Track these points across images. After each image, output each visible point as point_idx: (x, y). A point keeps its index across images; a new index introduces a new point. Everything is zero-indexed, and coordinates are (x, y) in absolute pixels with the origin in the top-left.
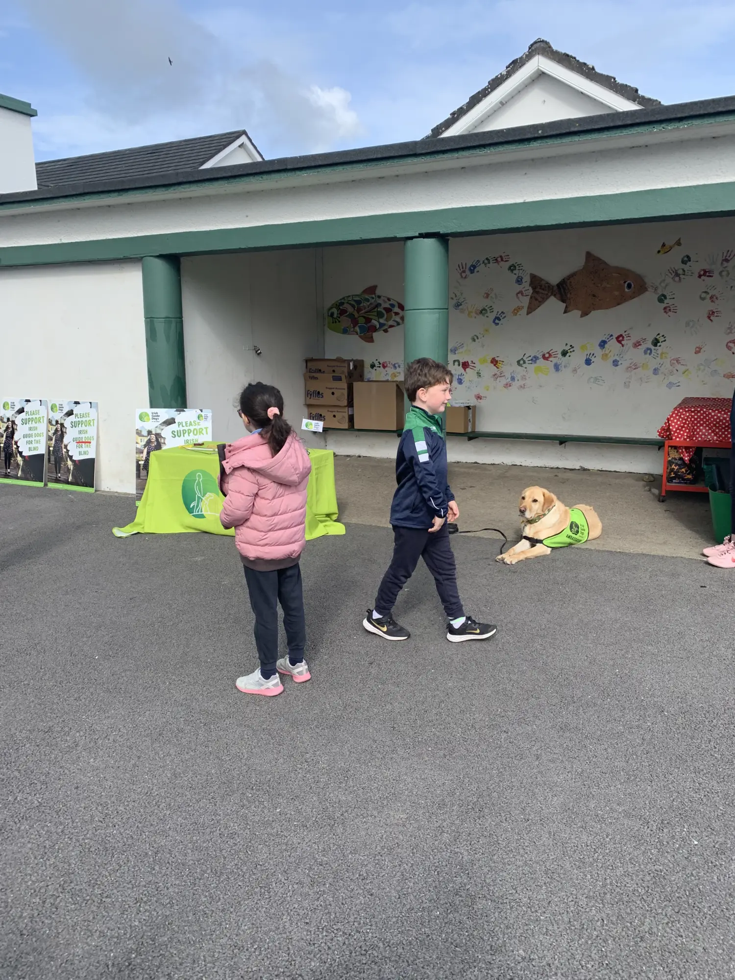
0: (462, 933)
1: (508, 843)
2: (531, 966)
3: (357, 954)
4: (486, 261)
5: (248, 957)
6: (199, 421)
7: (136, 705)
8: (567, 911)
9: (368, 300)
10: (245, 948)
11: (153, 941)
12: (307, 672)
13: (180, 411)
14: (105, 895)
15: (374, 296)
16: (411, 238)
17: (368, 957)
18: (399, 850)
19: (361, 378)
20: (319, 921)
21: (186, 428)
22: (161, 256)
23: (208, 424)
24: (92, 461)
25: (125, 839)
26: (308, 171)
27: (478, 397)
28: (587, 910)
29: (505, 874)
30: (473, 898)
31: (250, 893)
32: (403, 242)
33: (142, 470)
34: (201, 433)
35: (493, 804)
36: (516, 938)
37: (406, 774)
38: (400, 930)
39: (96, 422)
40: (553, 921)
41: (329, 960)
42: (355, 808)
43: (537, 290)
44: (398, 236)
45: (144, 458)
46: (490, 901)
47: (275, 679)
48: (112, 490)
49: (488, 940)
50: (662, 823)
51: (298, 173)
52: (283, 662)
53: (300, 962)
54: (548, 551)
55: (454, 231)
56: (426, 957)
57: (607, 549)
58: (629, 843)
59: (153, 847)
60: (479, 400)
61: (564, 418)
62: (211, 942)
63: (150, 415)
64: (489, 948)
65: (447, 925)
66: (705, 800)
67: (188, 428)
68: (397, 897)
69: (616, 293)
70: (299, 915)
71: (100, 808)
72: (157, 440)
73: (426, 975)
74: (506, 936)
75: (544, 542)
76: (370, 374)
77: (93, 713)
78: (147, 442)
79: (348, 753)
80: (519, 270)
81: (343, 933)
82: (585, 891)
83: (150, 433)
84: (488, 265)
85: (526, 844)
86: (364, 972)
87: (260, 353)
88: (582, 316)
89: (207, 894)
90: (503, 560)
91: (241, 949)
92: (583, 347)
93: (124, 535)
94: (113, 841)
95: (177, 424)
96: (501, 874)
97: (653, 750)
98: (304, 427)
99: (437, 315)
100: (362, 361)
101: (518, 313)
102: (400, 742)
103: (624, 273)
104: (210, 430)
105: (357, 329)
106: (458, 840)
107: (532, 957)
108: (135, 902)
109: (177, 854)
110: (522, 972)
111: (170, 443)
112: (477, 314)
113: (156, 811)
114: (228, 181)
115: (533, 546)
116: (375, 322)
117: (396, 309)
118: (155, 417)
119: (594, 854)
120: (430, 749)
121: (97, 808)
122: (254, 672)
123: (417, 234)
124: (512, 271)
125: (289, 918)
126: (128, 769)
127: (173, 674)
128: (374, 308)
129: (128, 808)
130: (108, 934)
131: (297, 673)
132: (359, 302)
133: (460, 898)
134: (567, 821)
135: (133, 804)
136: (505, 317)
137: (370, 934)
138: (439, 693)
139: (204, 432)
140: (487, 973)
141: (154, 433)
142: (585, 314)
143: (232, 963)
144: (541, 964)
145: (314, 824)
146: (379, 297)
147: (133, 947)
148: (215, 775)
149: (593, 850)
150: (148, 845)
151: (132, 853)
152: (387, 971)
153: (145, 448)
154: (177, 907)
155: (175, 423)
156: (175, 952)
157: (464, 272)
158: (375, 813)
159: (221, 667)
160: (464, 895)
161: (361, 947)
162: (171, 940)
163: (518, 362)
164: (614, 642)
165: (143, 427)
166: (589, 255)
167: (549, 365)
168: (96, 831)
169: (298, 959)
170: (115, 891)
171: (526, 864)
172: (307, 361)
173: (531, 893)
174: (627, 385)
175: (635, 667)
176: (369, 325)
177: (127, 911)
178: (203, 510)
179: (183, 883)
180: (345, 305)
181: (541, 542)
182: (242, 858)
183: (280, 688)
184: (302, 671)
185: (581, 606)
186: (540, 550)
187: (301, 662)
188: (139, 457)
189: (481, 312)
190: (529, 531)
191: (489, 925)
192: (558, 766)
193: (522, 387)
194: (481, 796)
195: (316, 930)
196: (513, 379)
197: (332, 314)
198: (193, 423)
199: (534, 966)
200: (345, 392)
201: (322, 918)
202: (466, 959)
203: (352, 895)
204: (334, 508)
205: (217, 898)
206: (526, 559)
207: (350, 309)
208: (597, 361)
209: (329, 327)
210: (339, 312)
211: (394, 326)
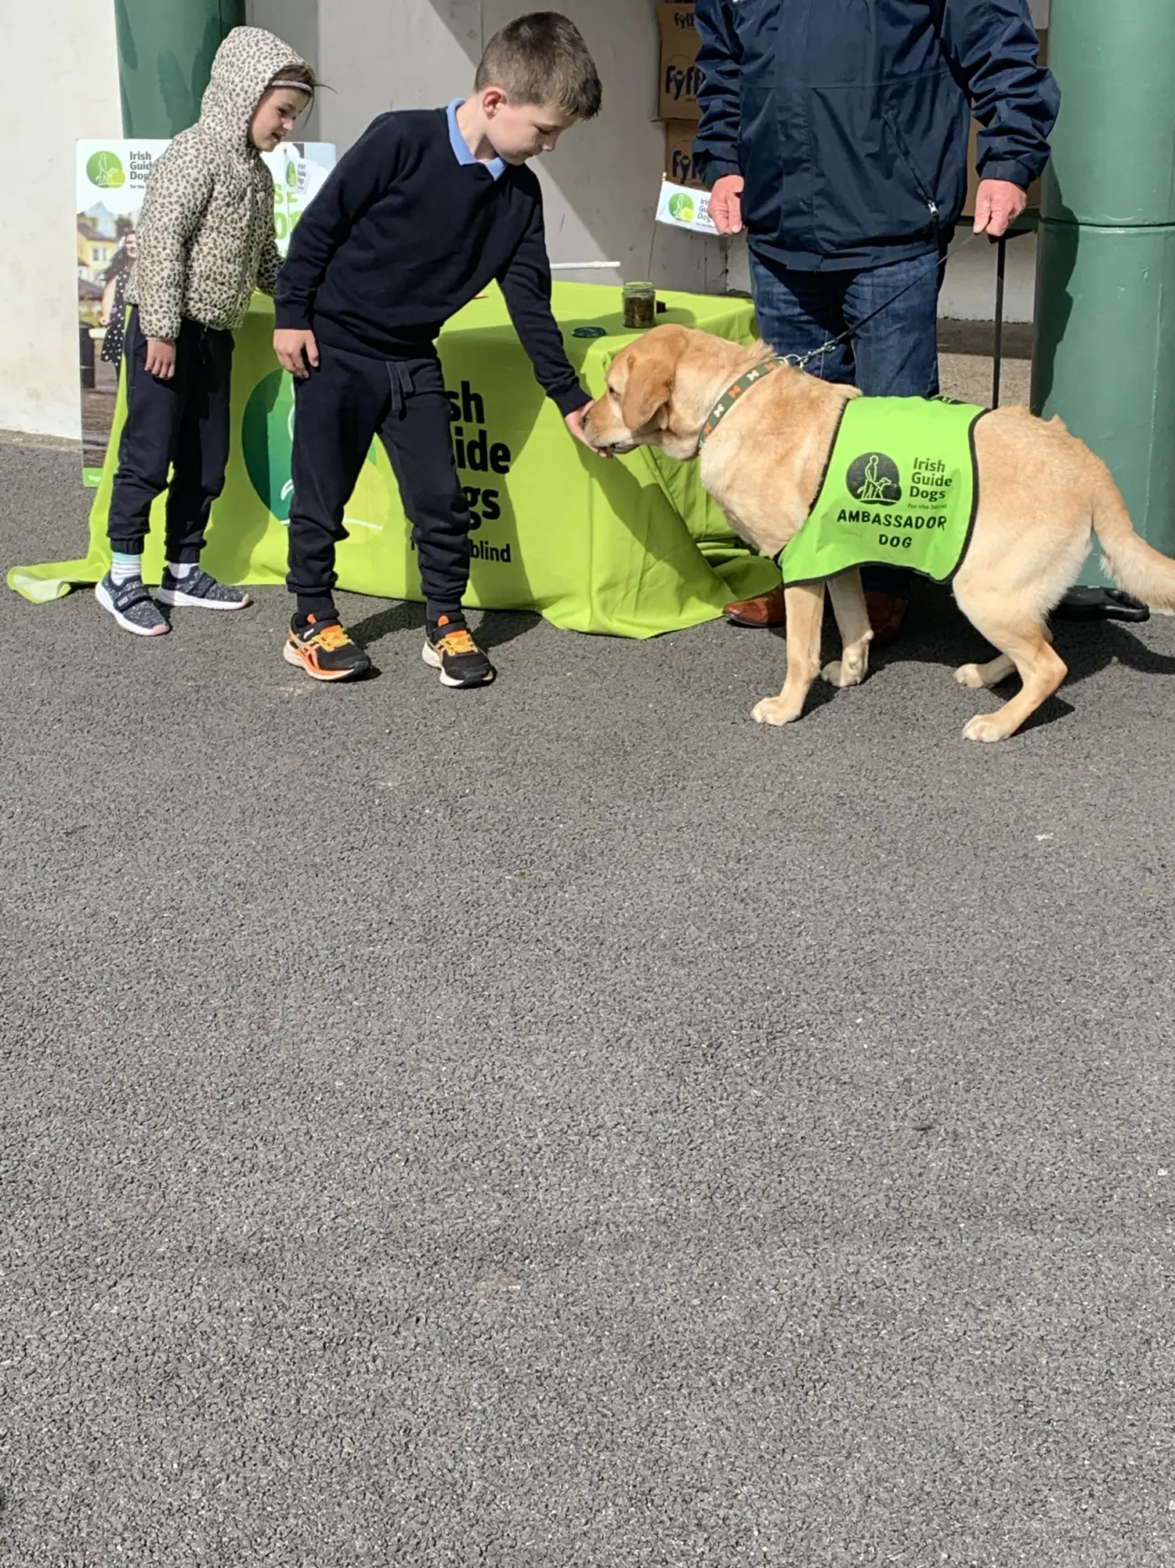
6: (289, 189)
33: (101, 359)
45: (106, 319)
63: (126, 162)
78: (115, 260)
83: (123, 227)
93: (45, 595)
98: (664, 216)
118: (143, 168)
141: (137, 227)
153: (108, 280)
165: (100, 205)
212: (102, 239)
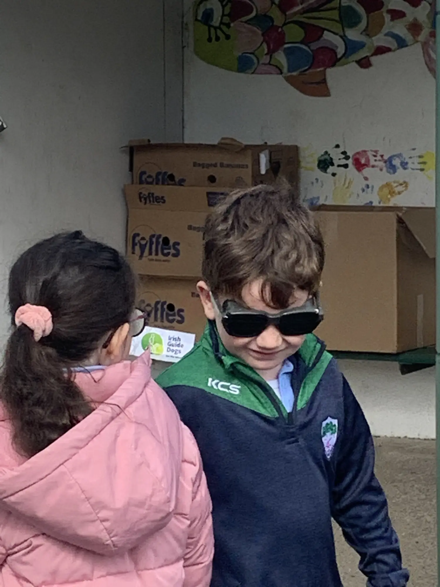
76: (320, 187)
100: (295, 150)
105: (280, 57)
116: (331, 39)
172: (132, 152)
197: (208, 15)
209: (197, 53)
210: (227, 10)
211: (389, 50)
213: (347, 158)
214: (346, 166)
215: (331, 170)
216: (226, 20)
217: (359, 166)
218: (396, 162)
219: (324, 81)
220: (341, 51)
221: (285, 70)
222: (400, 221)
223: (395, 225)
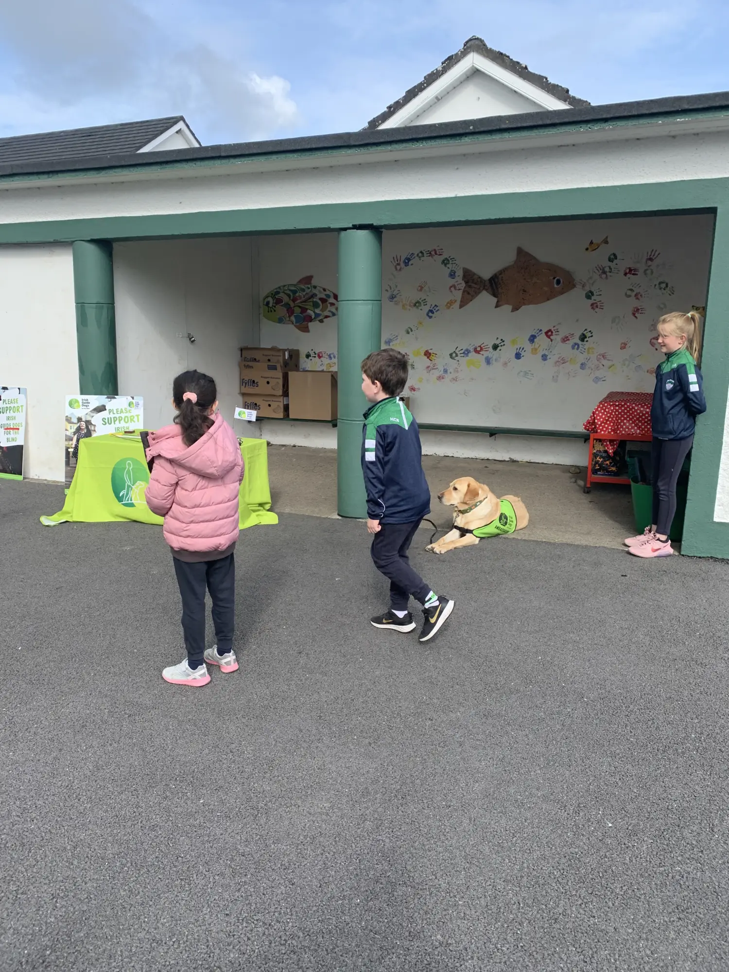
0: (381, 920)
1: (430, 830)
2: (448, 951)
3: (277, 944)
4: (420, 255)
5: (166, 950)
6: (130, 408)
7: (59, 697)
8: (485, 895)
9: (303, 290)
10: (164, 942)
11: (69, 937)
12: (234, 663)
13: (111, 398)
14: (20, 891)
15: (309, 286)
16: (345, 229)
17: (287, 947)
18: (321, 839)
19: (296, 368)
20: (239, 912)
21: (117, 416)
22: (92, 241)
23: (140, 411)
24: (20, 448)
25: (43, 834)
26: (243, 159)
27: (412, 389)
28: (505, 893)
29: (426, 860)
30: (393, 885)
31: (170, 886)
32: (337, 233)
33: (72, 457)
34: (132, 420)
35: (416, 791)
36: (434, 924)
37: (331, 763)
38: (320, 919)
39: (24, 408)
40: (471, 906)
41: (248, 951)
42: (278, 798)
43: (470, 284)
44: (332, 226)
45: (74, 446)
46: (410, 887)
47: (202, 670)
48: (40, 478)
49: (407, 926)
50: (579, 806)
51: (232, 160)
52: (211, 652)
53: (219, 954)
54: (477, 541)
55: (386, 223)
56: (345, 945)
57: (533, 539)
58: (546, 826)
59: (72, 841)
60: (413, 392)
61: (494, 410)
62: (128, 936)
63: (81, 402)
64: (407, 934)
65: (367, 913)
66: (620, 784)
67: (119, 415)
68: (319, 886)
69: (546, 289)
70: (219, 906)
71: (18, 803)
72: (87, 427)
73: (345, 963)
74: (425, 922)
75: (474, 532)
76: (306, 364)
77: (13, 706)
78: (77, 429)
79: (274, 743)
80: (452, 263)
81: (264, 923)
82: (503, 875)
83: (80, 420)
84: (422, 258)
85: (447, 830)
86: (283, 962)
87: (194, 340)
88: (512, 311)
89: (126, 888)
90: (432, 549)
91: (159, 943)
92: (514, 342)
93: (52, 524)
94: (31, 836)
95: (107, 410)
96: (422, 861)
97: (573, 736)
98: (236, 416)
99: (370, 307)
100: (298, 351)
101: (451, 307)
102: (326, 731)
103: (553, 269)
104: (141, 418)
105: (293, 318)
106: (380, 828)
107: (449, 941)
108: (52, 897)
109: (96, 848)
110: (439, 957)
111: (101, 430)
112: (410, 306)
113: (76, 805)
114: (161, 167)
115: (462, 535)
116: (310, 312)
117: (332, 300)
118: (86, 404)
119: (513, 838)
120: (355, 737)
121: (15, 803)
122: (181, 662)
123: (351, 226)
124: (445, 265)
125: (209, 910)
126: (49, 762)
127: (99, 665)
128: (310, 299)
129: (47, 802)
130: (23, 931)
131: (225, 663)
132: (294, 292)
133: (381, 886)
134: (487, 807)
135: (52, 797)
136: (438, 310)
137: (290, 924)
138: (366, 681)
139: (135, 419)
140: (405, 959)
141: (84, 420)
142: (515, 309)
143: (150, 957)
144: (458, 949)
145: (237, 814)
146: (315, 287)
147: (48, 943)
148: (138, 767)
149: (511, 835)
150: (67, 839)
151: (50, 847)
152: (307, 960)
153: (74, 435)
154: (95, 902)
155: (106, 410)
156: (91, 948)
157: (399, 264)
158: (299, 802)
159: (148, 658)
160: (385, 883)
161: (280, 937)
162: (87, 936)
163: (451, 355)
164: (538, 630)
165: (72, 414)
166: (520, 251)
167: (480, 358)
168: (13, 826)
169: (217, 951)
170: (31, 887)
171: (446, 850)
172: (241, 350)
173: (450, 878)
174: (555, 379)
175: (558, 655)
176: (304, 314)
177: (43, 907)
178: (133, 499)
179: (102, 878)
180: (282, 295)
181: (471, 532)
182: (163, 850)
183: (207, 679)
184: (230, 661)
185: (506, 595)
186: (469, 539)
187: (230, 652)
188: (69, 444)
189: (415, 305)
190: (460, 521)
191: (408, 911)
192: (479, 753)
193: (455, 379)
194: (404, 783)
195: (237, 921)
196: (445, 371)
197: (268, 303)
198: (124, 411)
199: (452, 951)
200: (281, 382)
201: (242, 910)
202: (384, 946)
203: (273, 885)
204: (266, 497)
205: (137, 892)
206: (455, 548)
207: (286, 299)
208: (527, 355)
209: (264, 316)
210: (274, 301)
211: (329, 317)
212: (73, 423)
213: (315, 354)
214: (315, 357)
215: (310, 358)
216: (274, 305)
217: (320, 357)
218: (332, 356)
219: (308, 327)
220: (313, 317)
221: (294, 323)
222: (332, 376)
223: (330, 377)
